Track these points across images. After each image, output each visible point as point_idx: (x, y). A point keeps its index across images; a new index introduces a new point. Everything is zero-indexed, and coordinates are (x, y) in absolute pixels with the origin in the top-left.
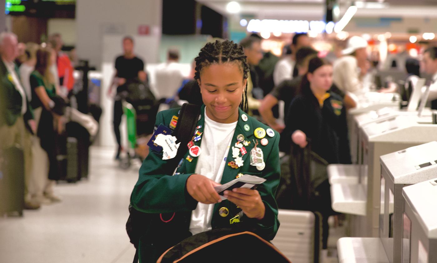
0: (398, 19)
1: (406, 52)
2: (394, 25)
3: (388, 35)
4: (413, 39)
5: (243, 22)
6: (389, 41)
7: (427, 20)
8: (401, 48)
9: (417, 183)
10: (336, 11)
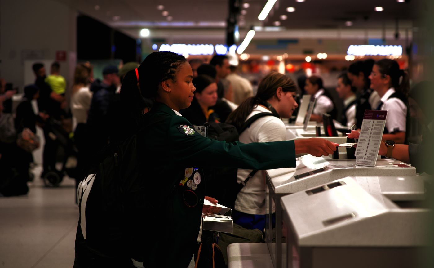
0: (294, 41)
1: (302, 71)
2: (291, 46)
3: (286, 56)
4: (308, 59)
5: (155, 47)
6: (286, 61)
7: (320, 41)
8: (297, 67)
9: (296, 192)
10: (237, 35)
